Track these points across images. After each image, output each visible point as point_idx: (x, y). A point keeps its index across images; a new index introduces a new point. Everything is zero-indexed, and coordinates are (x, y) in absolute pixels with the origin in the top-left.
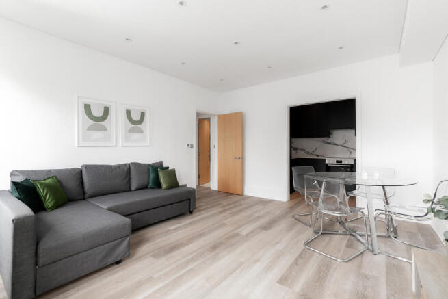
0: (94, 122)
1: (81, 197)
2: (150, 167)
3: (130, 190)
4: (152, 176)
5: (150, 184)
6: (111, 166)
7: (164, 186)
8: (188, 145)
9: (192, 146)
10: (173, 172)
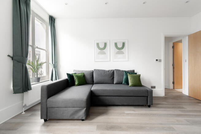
0: (100, 51)
1: (92, 83)
2: (124, 73)
3: (114, 84)
4: (125, 77)
5: (123, 82)
6: (105, 71)
7: (130, 84)
8: (157, 60)
9: (160, 61)
10: (139, 76)
